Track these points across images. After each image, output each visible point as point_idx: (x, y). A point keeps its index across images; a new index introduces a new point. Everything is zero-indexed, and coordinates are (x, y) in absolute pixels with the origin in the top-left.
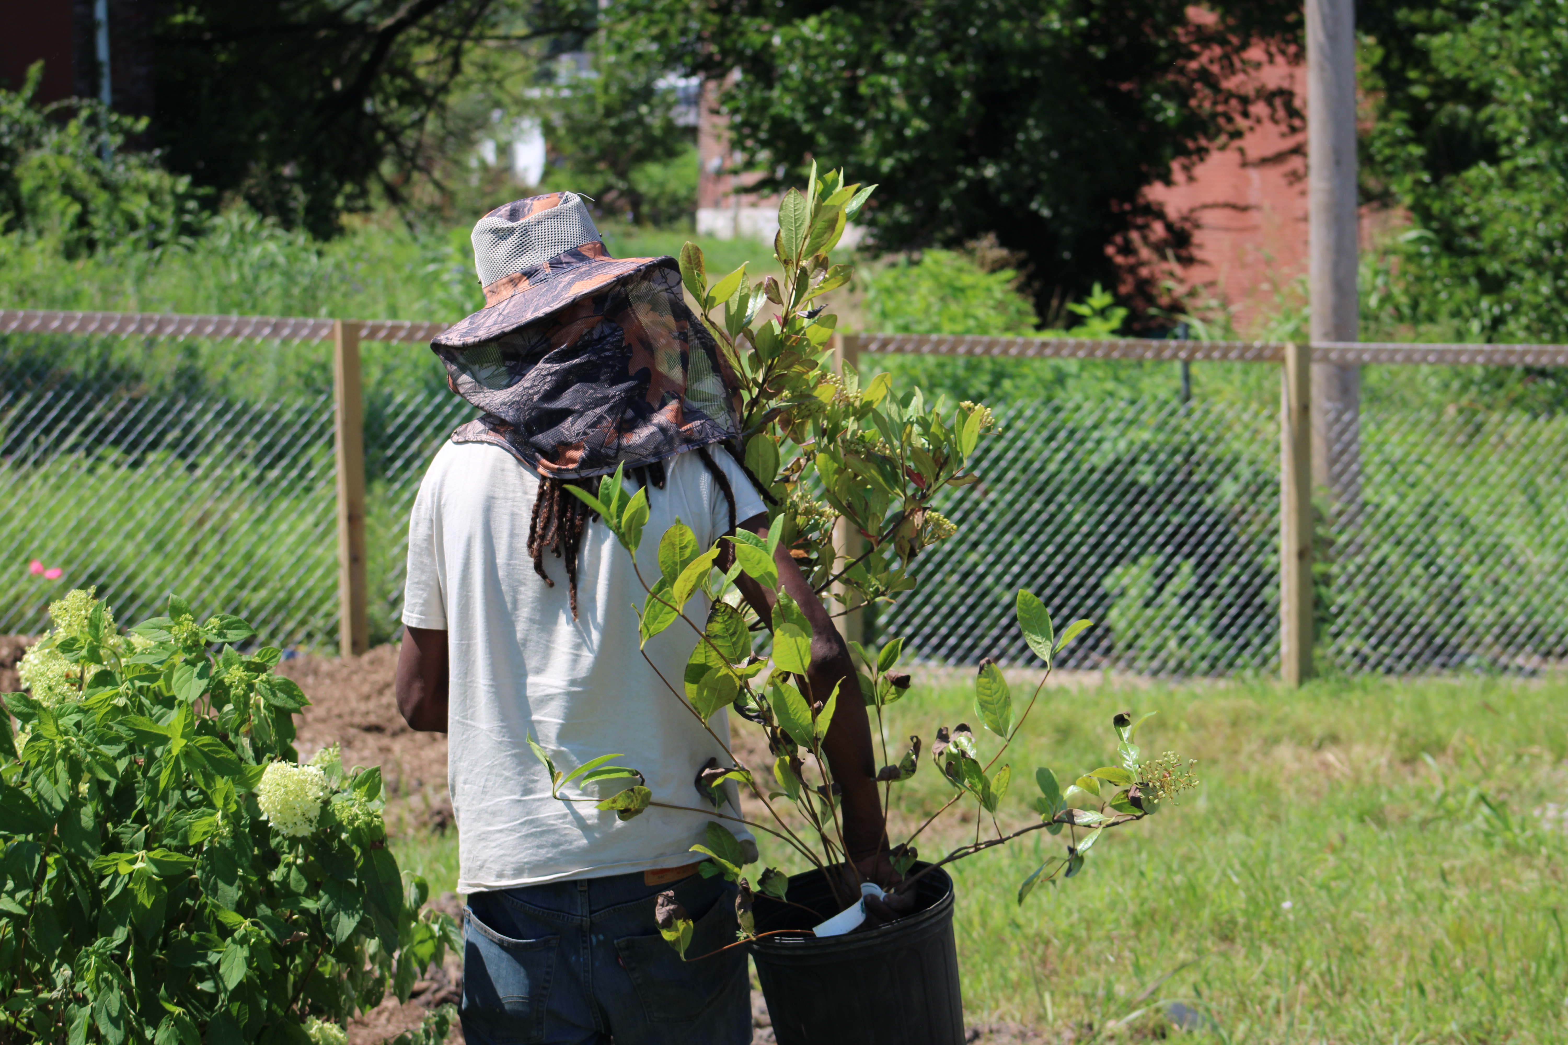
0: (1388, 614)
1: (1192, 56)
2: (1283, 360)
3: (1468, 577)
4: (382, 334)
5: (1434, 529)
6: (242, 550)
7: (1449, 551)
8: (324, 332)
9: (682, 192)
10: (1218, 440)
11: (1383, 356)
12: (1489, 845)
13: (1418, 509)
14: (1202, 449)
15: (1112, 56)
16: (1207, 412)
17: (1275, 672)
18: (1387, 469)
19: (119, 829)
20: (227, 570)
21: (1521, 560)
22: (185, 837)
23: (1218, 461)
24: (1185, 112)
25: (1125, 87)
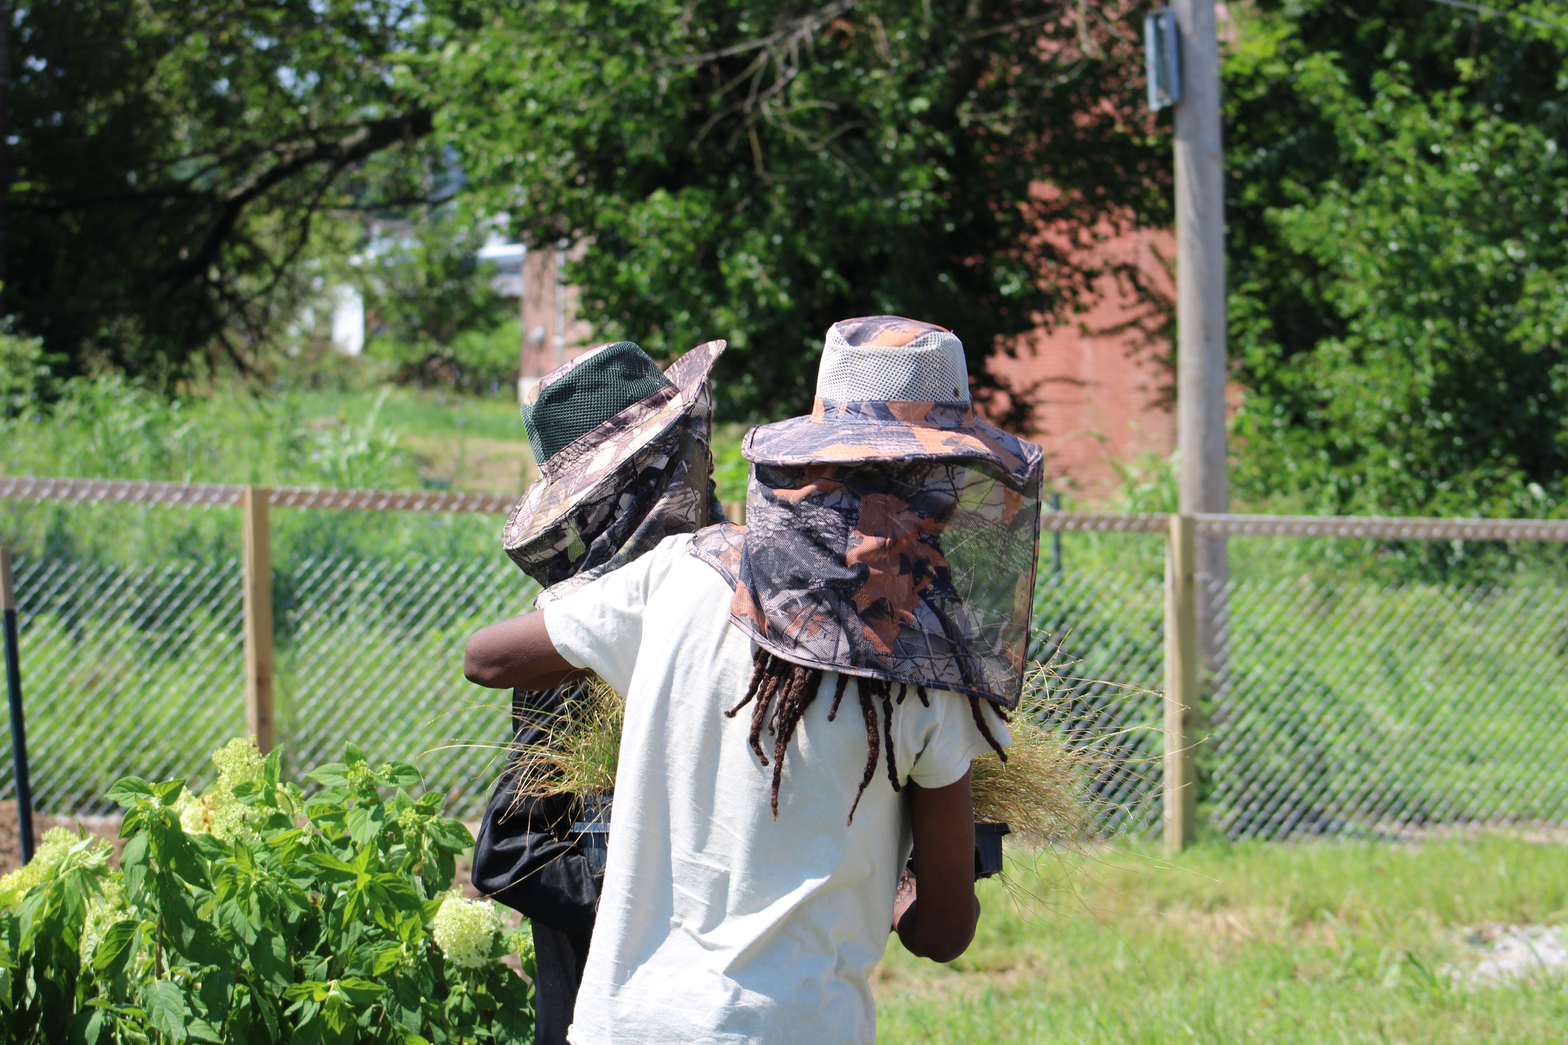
0: (1253, 780)
1: (1034, 231)
2: (1167, 531)
3: (1329, 745)
4: (291, 500)
5: (1298, 697)
6: (133, 712)
7: (1312, 718)
8: (234, 498)
9: (503, 361)
10: (1089, 609)
11: (1248, 528)
12: (1416, 1001)
13: (1283, 678)
14: (1072, 617)
15: (959, 230)
16: (1077, 582)
17: (1159, 835)
18: (1251, 638)
19: (303, 961)
20: (117, 732)
21: (1382, 728)
22: (370, 968)
23: (1088, 629)
24: (1029, 287)
25: (969, 261)
